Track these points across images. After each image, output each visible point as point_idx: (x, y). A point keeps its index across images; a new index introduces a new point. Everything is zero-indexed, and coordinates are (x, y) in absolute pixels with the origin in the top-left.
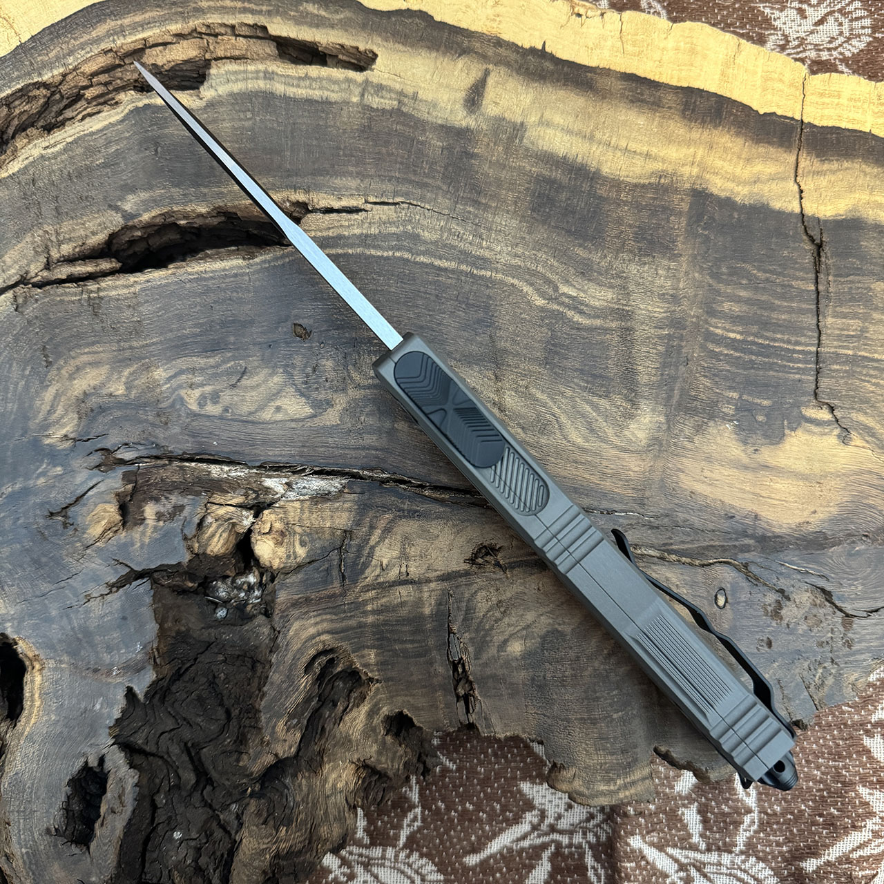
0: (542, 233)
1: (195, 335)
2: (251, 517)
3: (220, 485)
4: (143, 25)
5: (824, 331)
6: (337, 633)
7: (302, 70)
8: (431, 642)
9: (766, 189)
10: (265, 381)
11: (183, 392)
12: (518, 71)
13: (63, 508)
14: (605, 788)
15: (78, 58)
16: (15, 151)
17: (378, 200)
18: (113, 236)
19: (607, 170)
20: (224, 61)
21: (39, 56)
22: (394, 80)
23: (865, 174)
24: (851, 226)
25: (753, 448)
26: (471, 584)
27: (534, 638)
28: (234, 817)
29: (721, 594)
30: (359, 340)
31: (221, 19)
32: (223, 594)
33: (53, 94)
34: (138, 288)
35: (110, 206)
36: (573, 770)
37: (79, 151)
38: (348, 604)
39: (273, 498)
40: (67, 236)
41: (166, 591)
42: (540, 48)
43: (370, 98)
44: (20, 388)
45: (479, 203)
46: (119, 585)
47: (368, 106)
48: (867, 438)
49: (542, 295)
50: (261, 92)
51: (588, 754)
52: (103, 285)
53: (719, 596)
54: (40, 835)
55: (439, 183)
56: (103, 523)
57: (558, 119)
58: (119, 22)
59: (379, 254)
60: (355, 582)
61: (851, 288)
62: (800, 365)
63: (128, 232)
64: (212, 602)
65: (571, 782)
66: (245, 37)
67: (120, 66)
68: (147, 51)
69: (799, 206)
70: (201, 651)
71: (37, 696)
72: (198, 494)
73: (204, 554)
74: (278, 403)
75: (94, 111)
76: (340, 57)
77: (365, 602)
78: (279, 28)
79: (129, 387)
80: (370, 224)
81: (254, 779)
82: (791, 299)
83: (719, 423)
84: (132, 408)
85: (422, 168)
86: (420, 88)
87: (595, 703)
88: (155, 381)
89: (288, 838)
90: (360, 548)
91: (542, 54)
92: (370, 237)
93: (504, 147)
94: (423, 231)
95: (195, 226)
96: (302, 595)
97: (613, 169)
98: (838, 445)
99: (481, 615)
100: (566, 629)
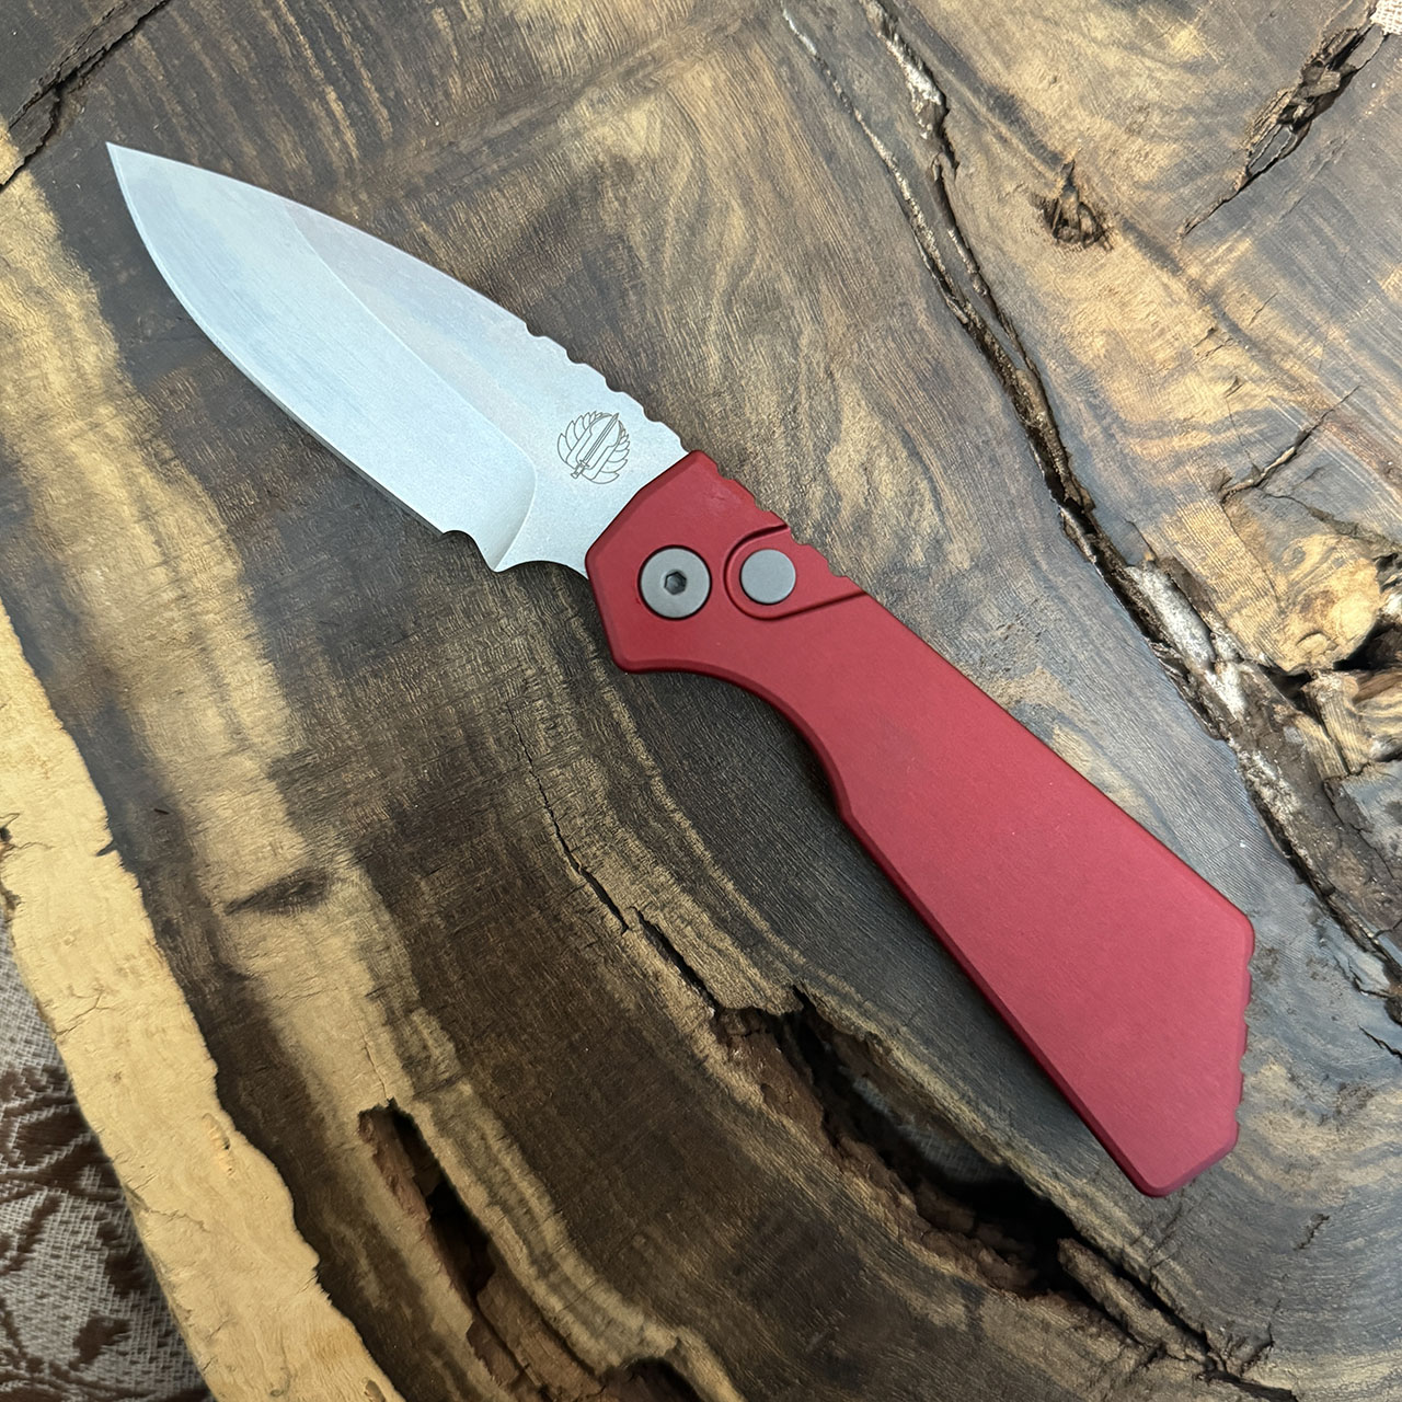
2: (1317, 683)
3: (1305, 778)
7: (490, 1218)
9: (32, 264)
12: (188, 855)
17: (606, 910)
18: (1029, 1291)
19: (229, 563)
20: (582, 1357)
22: (378, 1051)
26: (1141, 206)
27: (1145, 22)
35: (978, 1339)
38: (1340, 394)
39: (1256, 673)
40: (1085, 1365)
42: (114, 854)
43: (442, 1067)
44: (1394, 1233)
45: (468, 737)
47: (459, 1058)
50: (583, 1254)
52: (1118, 1242)
55: (492, 834)
57: (212, 721)
59: (693, 835)
60: (1295, 413)
63: (997, 1274)
66: (512, 1355)
69: (18, 181)
72: (1349, 800)
76: (411, 1173)
77: (1317, 367)
78: (451, 1312)
79: (1258, 1061)
80: (657, 892)
82: (192, 57)
84: (1288, 1028)
85: (491, 883)
86: (355, 998)
90: (1230, 451)
91: (124, 843)
92: (678, 874)
93: (338, 775)
94: (595, 791)
95: (895, 1175)
96: (1385, 485)
97: (219, 557)
99: (1178, 147)
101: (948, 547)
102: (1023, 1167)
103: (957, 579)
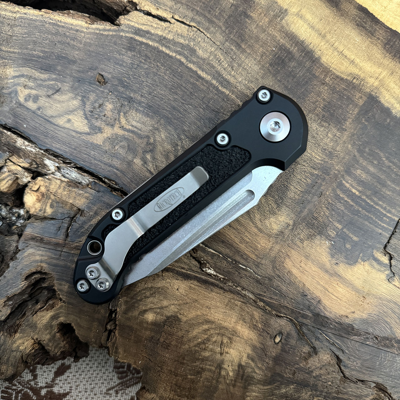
1: (39, 57)
2: (30, 178)
3: (19, 152)
6: (52, 265)
10: (68, 101)
11: (19, 88)
17: (180, 19)
19: (325, 60)
25: (335, 262)
27: (163, 316)
29: (279, 336)
30: (133, 100)
32: (3, 213)
34: (18, 15)
36: (153, 395)
38: (64, 252)
39: (46, 172)
45: (241, 46)
51: (165, 390)
53: (277, 336)
55: (221, 24)
57: (309, 17)
59: (167, 52)
60: (73, 241)
62: (385, 226)
72: (4, 152)
74: (70, 117)
80: (169, 31)
83: (323, 239)
85: (215, 11)
87: (181, 365)
88: (6, 75)
92: (166, 39)
93: (269, 19)
94: (199, 50)
96: (40, 236)
97: (329, 61)
98: (385, 280)
99: (138, 290)
100: (183, 318)
101: (142, 162)
102: (35, 12)
103: (135, 156)
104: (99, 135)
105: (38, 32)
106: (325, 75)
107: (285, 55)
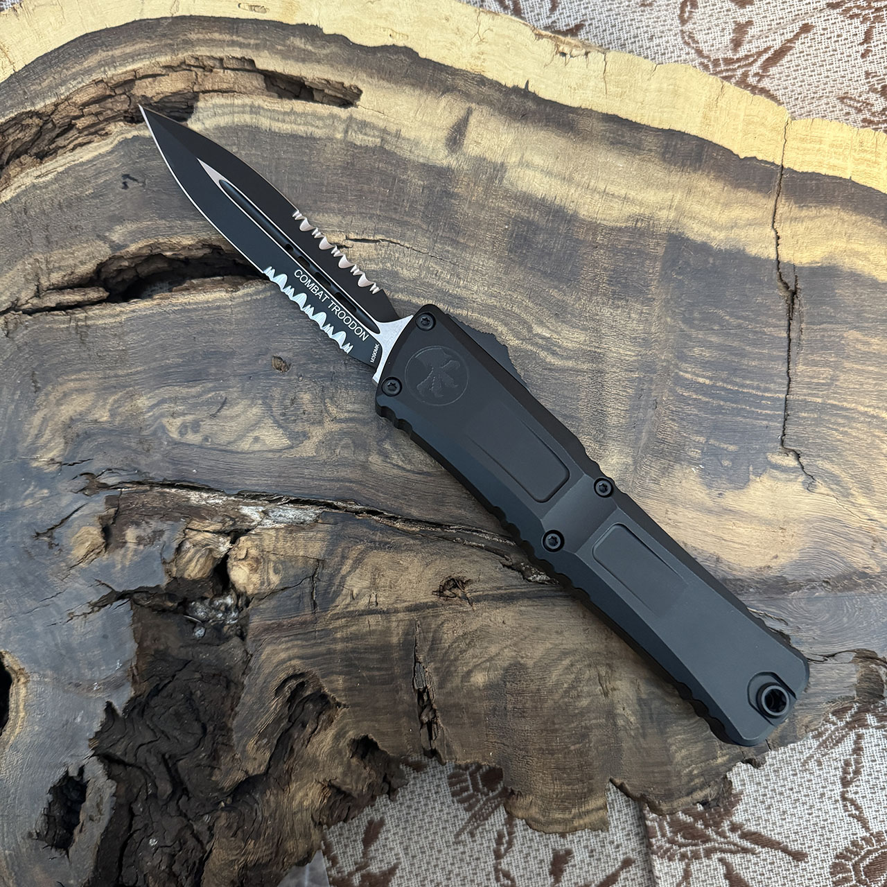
0: (518, 274)
1: (179, 365)
2: (228, 543)
3: (199, 512)
4: (134, 57)
5: (793, 378)
6: (307, 658)
7: (288, 105)
8: (397, 670)
9: (743, 233)
10: (245, 412)
11: (164, 421)
12: (501, 111)
13: (49, 529)
14: (560, 816)
15: (70, 89)
16: (9, 179)
17: (359, 237)
18: (101, 267)
19: (585, 213)
20: (212, 94)
21: (32, 85)
22: (378, 117)
23: (843, 221)
24: (826, 274)
25: (717, 492)
26: (437, 616)
27: (497, 670)
28: (206, 828)
30: (336, 374)
31: (210, 51)
32: (201, 614)
33: (46, 123)
34: (124, 317)
35: (98, 236)
36: (530, 798)
37: (70, 181)
38: (319, 631)
39: (249, 526)
40: (57, 265)
41: (146, 611)
42: (523, 87)
43: (354, 134)
44: (9, 411)
45: (458, 242)
46: (101, 604)
47: (352, 143)
48: (834, 487)
49: (517, 335)
50: (247, 126)
51: (545, 783)
52: (91, 313)
54: (23, 838)
55: (419, 221)
56: (87, 544)
57: (538, 160)
58: (110, 53)
60: (325, 610)
61: (824, 336)
62: (768, 412)
63: (115, 262)
64: (191, 621)
65: (527, 809)
66: (233, 69)
67: (110, 96)
68: (137, 82)
69: (775, 253)
70: (180, 668)
71: (21, 707)
72: (177, 520)
73: (182, 578)
74: (256, 434)
75: (85, 141)
76: (326, 91)
78: (266, 62)
79: (113, 414)
81: (225, 793)
82: (763, 346)
83: (685, 466)
84: (115, 435)
85: (402, 206)
86: (404, 126)
87: (554, 735)
88: (139, 408)
89: (256, 851)
90: (332, 576)
91: (524, 93)
93: (483, 187)
94: (402, 269)
95: (181, 257)
96: (275, 621)
97: (591, 211)
98: (803, 492)
99: (447, 645)
100: (528, 662)
101: (381, 458)
102: (146, 303)
103: (368, 452)
104: (306, 443)
105: (163, 331)
106: (594, 234)
107: (526, 228)
